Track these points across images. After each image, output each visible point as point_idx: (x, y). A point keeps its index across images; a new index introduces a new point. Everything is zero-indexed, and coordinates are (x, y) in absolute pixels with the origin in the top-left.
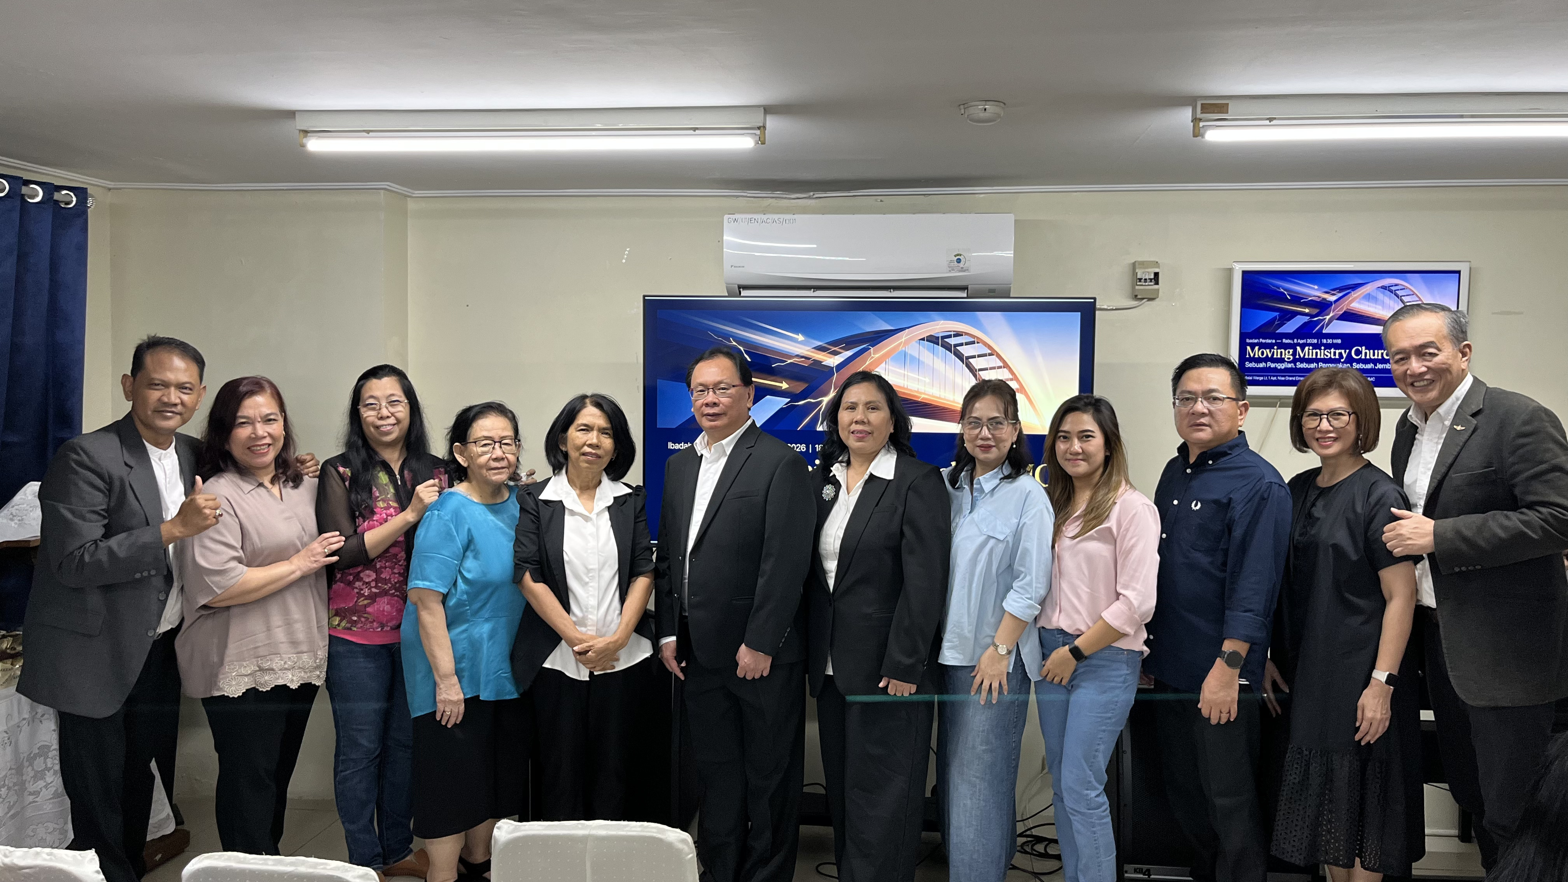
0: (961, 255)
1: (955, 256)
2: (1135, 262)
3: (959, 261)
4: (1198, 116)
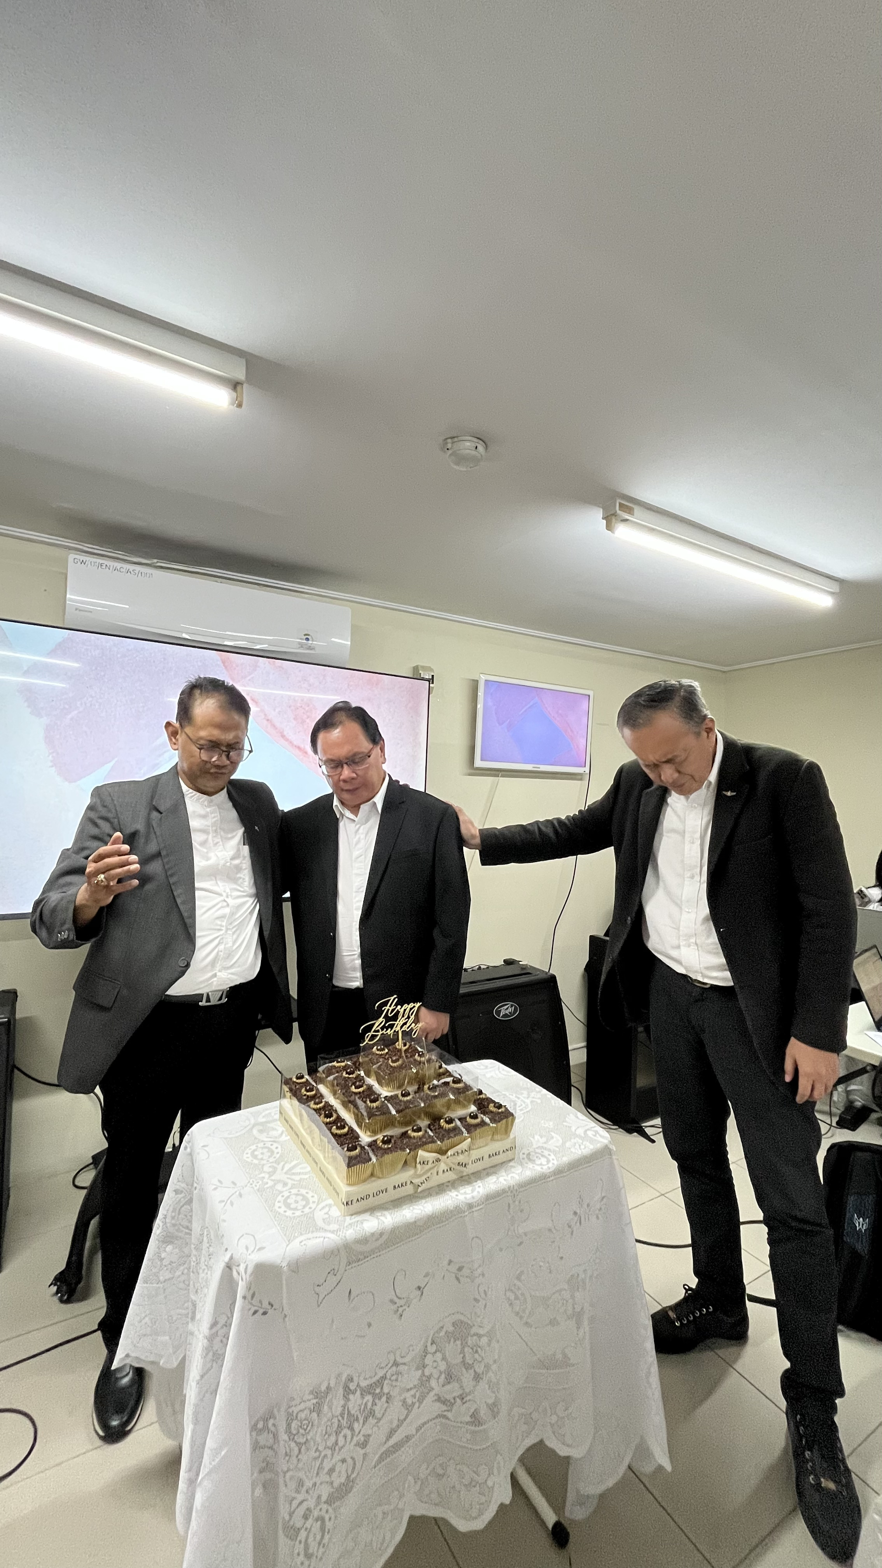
0: (309, 635)
1: (306, 635)
2: (417, 666)
3: (307, 639)
4: (616, 512)
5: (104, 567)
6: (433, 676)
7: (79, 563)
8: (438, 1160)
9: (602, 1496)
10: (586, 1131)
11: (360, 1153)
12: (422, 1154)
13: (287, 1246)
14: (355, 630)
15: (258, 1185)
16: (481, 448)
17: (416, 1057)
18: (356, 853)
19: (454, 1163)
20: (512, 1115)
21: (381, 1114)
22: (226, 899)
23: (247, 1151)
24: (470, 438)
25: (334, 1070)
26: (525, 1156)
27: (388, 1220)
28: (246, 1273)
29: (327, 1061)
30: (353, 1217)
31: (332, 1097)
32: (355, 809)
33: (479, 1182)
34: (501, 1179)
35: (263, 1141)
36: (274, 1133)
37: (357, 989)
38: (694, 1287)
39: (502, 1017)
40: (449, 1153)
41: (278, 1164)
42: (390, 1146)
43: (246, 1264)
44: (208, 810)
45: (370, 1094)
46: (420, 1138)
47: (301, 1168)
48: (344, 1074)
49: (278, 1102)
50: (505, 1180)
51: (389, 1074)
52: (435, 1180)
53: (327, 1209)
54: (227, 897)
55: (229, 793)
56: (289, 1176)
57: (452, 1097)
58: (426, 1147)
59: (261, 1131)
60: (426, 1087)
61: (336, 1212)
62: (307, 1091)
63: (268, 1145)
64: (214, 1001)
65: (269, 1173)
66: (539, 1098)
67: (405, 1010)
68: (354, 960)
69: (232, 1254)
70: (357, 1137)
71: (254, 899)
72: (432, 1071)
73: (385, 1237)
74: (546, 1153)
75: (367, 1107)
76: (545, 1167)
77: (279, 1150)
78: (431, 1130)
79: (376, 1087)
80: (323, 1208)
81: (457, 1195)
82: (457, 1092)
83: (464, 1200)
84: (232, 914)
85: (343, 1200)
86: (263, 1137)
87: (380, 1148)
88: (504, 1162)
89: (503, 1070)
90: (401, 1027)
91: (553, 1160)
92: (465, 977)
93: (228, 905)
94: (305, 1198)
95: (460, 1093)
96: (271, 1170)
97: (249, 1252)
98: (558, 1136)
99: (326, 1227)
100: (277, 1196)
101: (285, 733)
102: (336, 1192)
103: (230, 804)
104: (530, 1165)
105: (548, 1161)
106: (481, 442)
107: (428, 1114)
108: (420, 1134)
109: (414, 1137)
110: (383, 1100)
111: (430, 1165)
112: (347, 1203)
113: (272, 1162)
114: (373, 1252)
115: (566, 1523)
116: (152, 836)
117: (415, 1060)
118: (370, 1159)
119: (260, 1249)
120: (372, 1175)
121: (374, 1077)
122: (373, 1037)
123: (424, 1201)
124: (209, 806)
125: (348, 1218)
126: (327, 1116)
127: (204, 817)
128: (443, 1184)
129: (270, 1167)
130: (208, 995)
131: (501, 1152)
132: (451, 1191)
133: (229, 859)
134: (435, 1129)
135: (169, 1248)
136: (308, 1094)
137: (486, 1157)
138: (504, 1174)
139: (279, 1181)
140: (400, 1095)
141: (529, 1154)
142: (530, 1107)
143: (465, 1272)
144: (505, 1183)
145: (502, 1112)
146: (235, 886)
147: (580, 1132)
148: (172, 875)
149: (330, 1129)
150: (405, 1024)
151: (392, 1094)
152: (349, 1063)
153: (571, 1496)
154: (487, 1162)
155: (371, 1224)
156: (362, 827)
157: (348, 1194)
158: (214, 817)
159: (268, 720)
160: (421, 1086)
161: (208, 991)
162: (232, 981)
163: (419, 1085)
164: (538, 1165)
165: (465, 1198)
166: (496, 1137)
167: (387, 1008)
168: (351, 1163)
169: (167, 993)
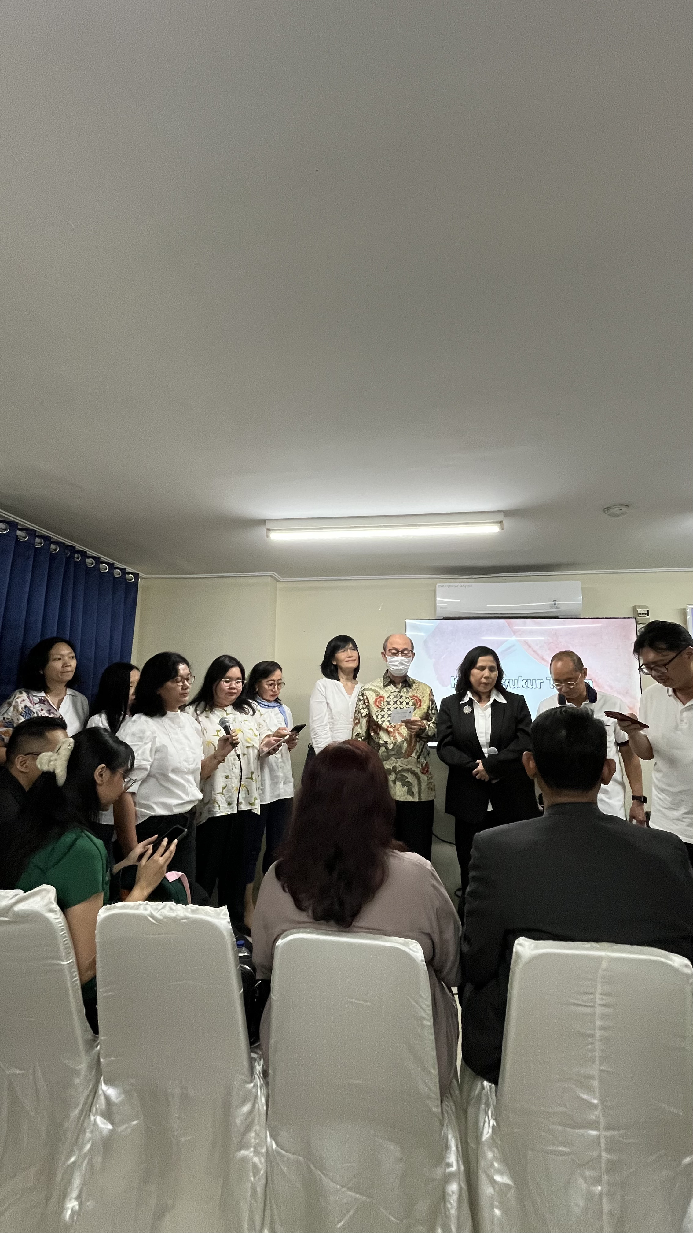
1: (553, 601)
2: (635, 606)
3: (555, 604)
6: (648, 611)
7: (440, 584)
16: (624, 509)
101: (544, 657)
106: (623, 506)
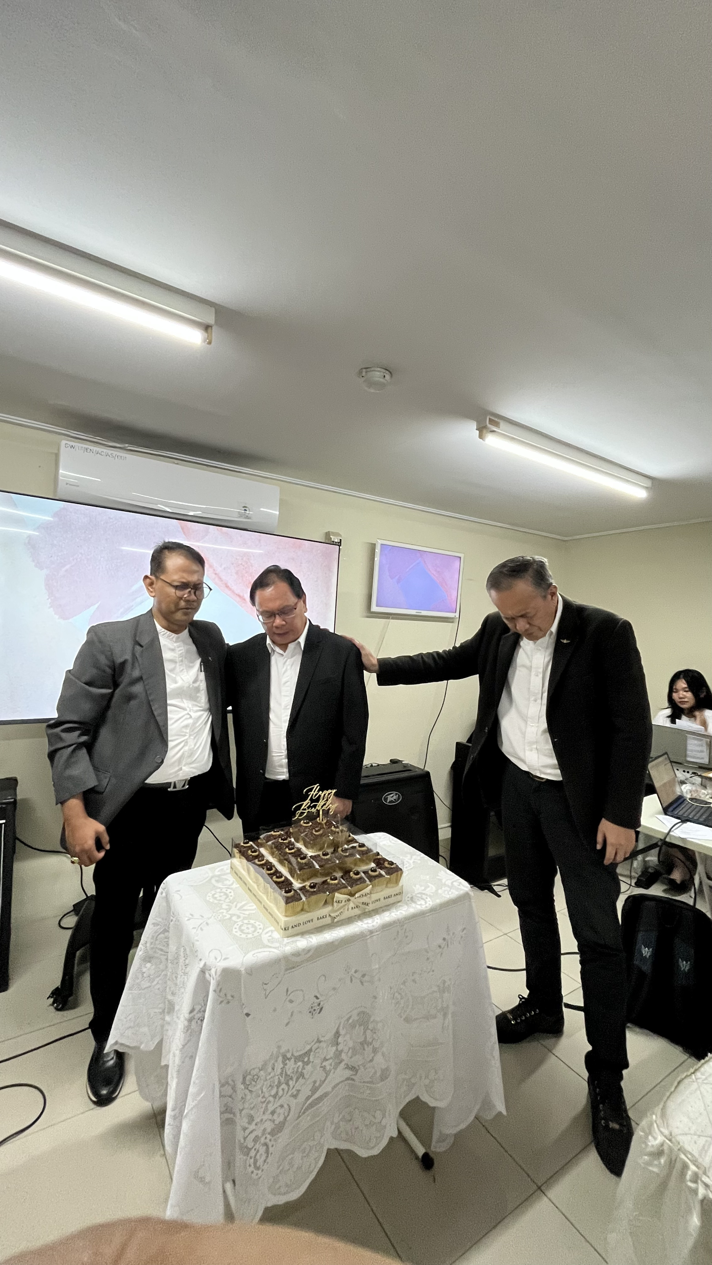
0: (246, 507)
1: (244, 507)
2: (329, 532)
3: (245, 511)
4: (486, 426)
5: (89, 451)
6: (341, 540)
7: (69, 447)
8: (349, 900)
9: (458, 1136)
10: (453, 882)
11: (294, 895)
12: (337, 895)
13: (244, 957)
14: (283, 504)
15: (219, 917)
16: (388, 377)
17: (333, 828)
18: (284, 680)
19: (359, 903)
20: (401, 870)
21: (308, 868)
22: (189, 713)
23: (209, 894)
24: (379, 369)
25: (272, 838)
26: (409, 899)
27: (315, 940)
28: (216, 975)
29: (265, 831)
30: (289, 938)
31: (271, 857)
32: (284, 647)
33: (377, 916)
34: (393, 914)
35: (220, 888)
36: (227, 882)
37: (284, 780)
38: (526, 996)
39: (389, 803)
40: (357, 895)
41: (233, 903)
42: (315, 890)
43: (215, 969)
44: (175, 645)
45: (299, 854)
46: (336, 885)
47: (250, 906)
48: (280, 841)
49: (229, 861)
50: (395, 914)
51: (313, 840)
52: (347, 914)
53: (270, 934)
54: (190, 711)
55: (190, 632)
56: (241, 912)
57: (358, 856)
58: (340, 891)
59: (217, 881)
60: (340, 849)
61: (277, 935)
62: (253, 852)
63: (224, 890)
64: (179, 787)
65: (226, 909)
66: (419, 860)
67: (325, 795)
68: (282, 759)
69: (205, 963)
70: (291, 884)
71: (208, 712)
72: (344, 839)
73: (311, 953)
74: (424, 897)
75: (298, 863)
76: (424, 906)
77: (232, 894)
78: (344, 880)
79: (304, 849)
80: (267, 933)
81: (362, 925)
82: (362, 853)
83: (367, 928)
84: (194, 723)
85: (282, 927)
86: (220, 885)
87: (308, 891)
88: (395, 903)
89: (393, 840)
90: (322, 807)
91: (429, 901)
92: (364, 773)
93: (191, 717)
94: (253, 926)
95: (363, 854)
96: (227, 907)
97: (218, 960)
98: (432, 886)
99: (270, 945)
100: (234, 925)
101: (229, 584)
102: (276, 921)
103: (190, 640)
104: (413, 905)
105: (426, 903)
106: (387, 372)
107: (341, 869)
108: (336, 881)
109: (332, 884)
110: (309, 858)
111: (343, 903)
112: (285, 929)
113: (228, 902)
114: (302, 962)
115: (432, 1155)
116: (137, 664)
117: (332, 830)
118: (301, 899)
119: (225, 959)
120: (302, 910)
121: (302, 842)
122: (302, 813)
123: (339, 928)
124: (176, 642)
125: (285, 939)
126: (268, 869)
127: (173, 650)
128: (351, 917)
129: (227, 905)
130: (175, 783)
131: (393, 896)
132: (357, 922)
133: (191, 682)
134: (347, 879)
135: (148, 965)
136: (253, 854)
137: (382, 899)
138: (395, 910)
139: (234, 915)
140: (321, 855)
141: (412, 898)
142: (412, 866)
143: (366, 978)
144: (395, 916)
145: (394, 868)
146: (195, 703)
147: (449, 883)
148: (150, 694)
149: (272, 878)
150: (325, 804)
151: (316, 854)
152: (282, 833)
153: (435, 1137)
154: (383, 903)
155: (302, 943)
156: (289, 660)
157: (285, 922)
158: (181, 650)
159: (216, 574)
160: (336, 849)
161: (174, 781)
162: (194, 773)
163: (335, 848)
164: (419, 905)
165: (368, 926)
166: (389, 885)
167: (312, 793)
168: (288, 901)
169: (146, 782)
